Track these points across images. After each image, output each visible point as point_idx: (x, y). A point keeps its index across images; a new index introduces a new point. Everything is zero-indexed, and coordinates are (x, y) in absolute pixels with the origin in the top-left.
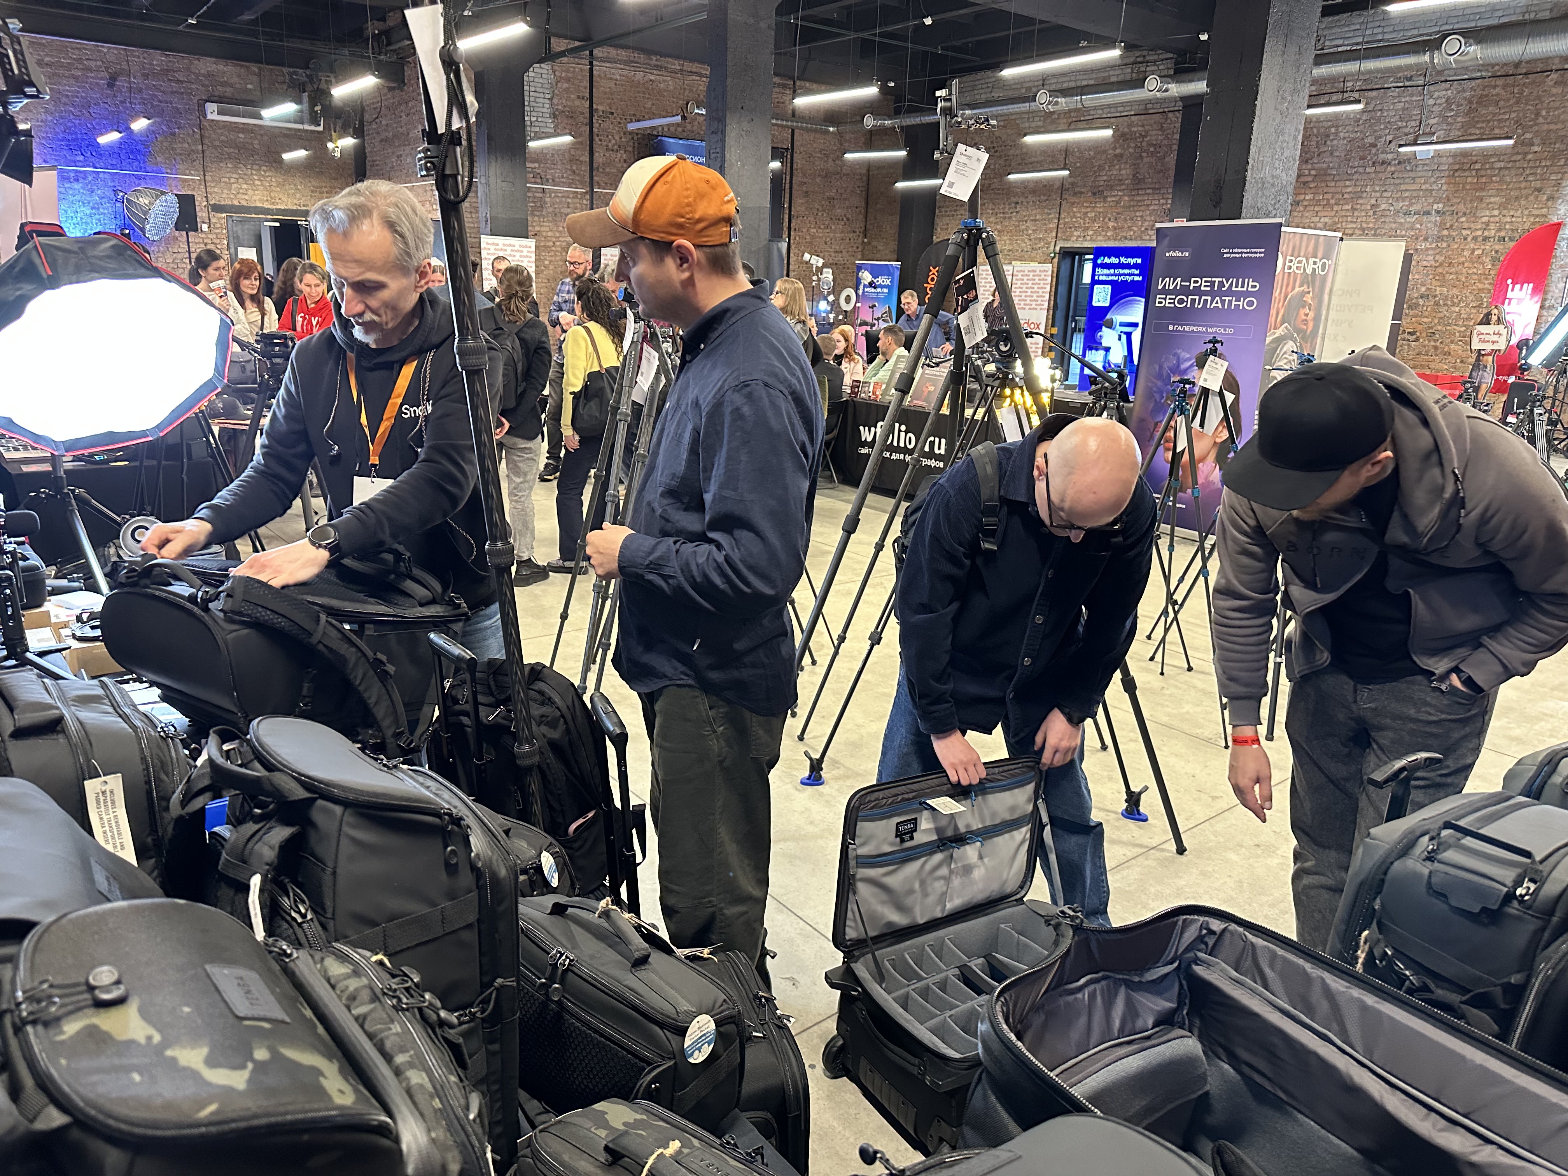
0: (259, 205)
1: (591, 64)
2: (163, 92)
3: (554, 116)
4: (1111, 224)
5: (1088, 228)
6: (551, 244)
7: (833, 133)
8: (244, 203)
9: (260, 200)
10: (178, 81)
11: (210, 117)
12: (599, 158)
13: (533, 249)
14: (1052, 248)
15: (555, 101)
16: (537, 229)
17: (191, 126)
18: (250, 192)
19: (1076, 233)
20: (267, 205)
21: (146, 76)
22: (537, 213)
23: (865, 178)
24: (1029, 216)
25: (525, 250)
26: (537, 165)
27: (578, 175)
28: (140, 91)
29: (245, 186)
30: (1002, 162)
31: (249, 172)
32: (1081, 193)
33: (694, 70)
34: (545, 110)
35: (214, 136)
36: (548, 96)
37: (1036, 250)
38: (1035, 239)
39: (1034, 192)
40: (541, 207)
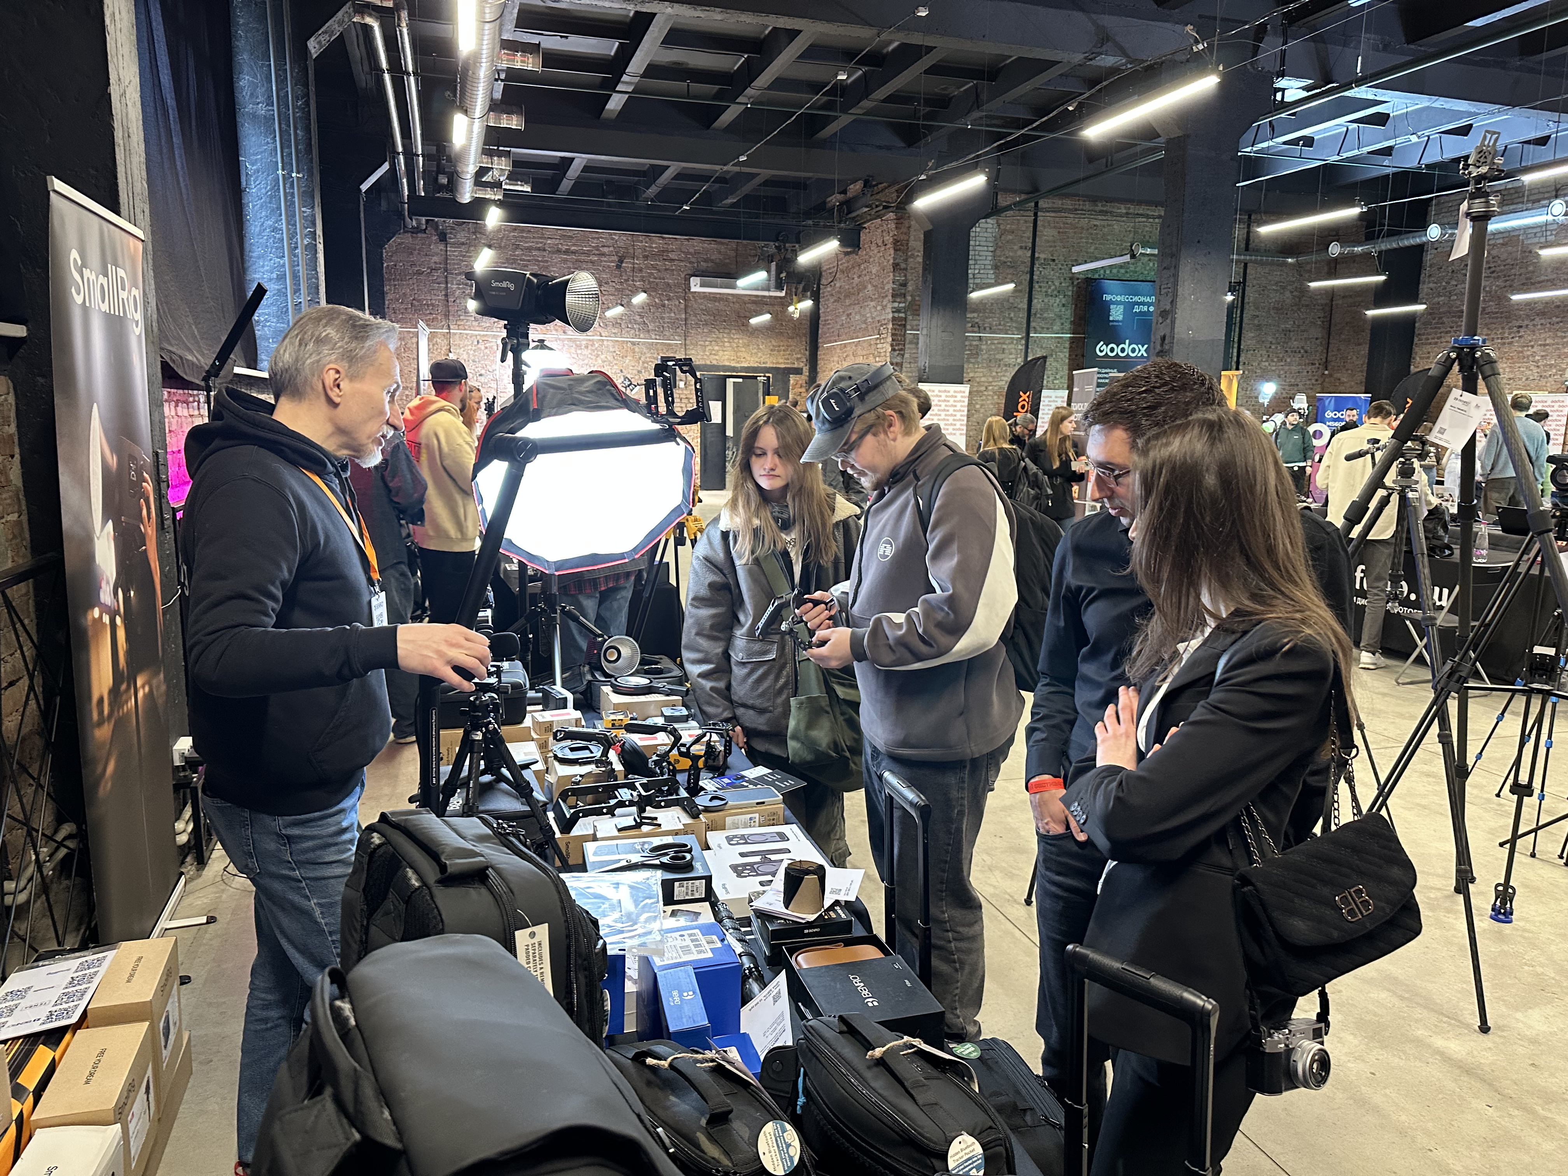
0: (727, 364)
1: (1036, 215)
2: (659, 271)
3: (996, 267)
6: (983, 388)
7: (1291, 264)
8: (715, 362)
9: (728, 360)
10: (672, 260)
11: (693, 289)
12: (1037, 304)
13: (967, 394)
15: (998, 253)
16: (971, 375)
17: (678, 298)
18: (721, 353)
20: (733, 364)
21: (646, 257)
22: (973, 360)
23: (1328, 309)
24: (1536, 340)
25: (959, 395)
26: (975, 315)
27: (1016, 322)
28: (641, 270)
29: (716, 348)
30: (1500, 283)
31: (721, 336)
33: (1141, 212)
34: (987, 262)
35: (695, 306)
36: (991, 249)
37: (1545, 377)
38: (1545, 365)
39: (1542, 314)
40: (977, 354)
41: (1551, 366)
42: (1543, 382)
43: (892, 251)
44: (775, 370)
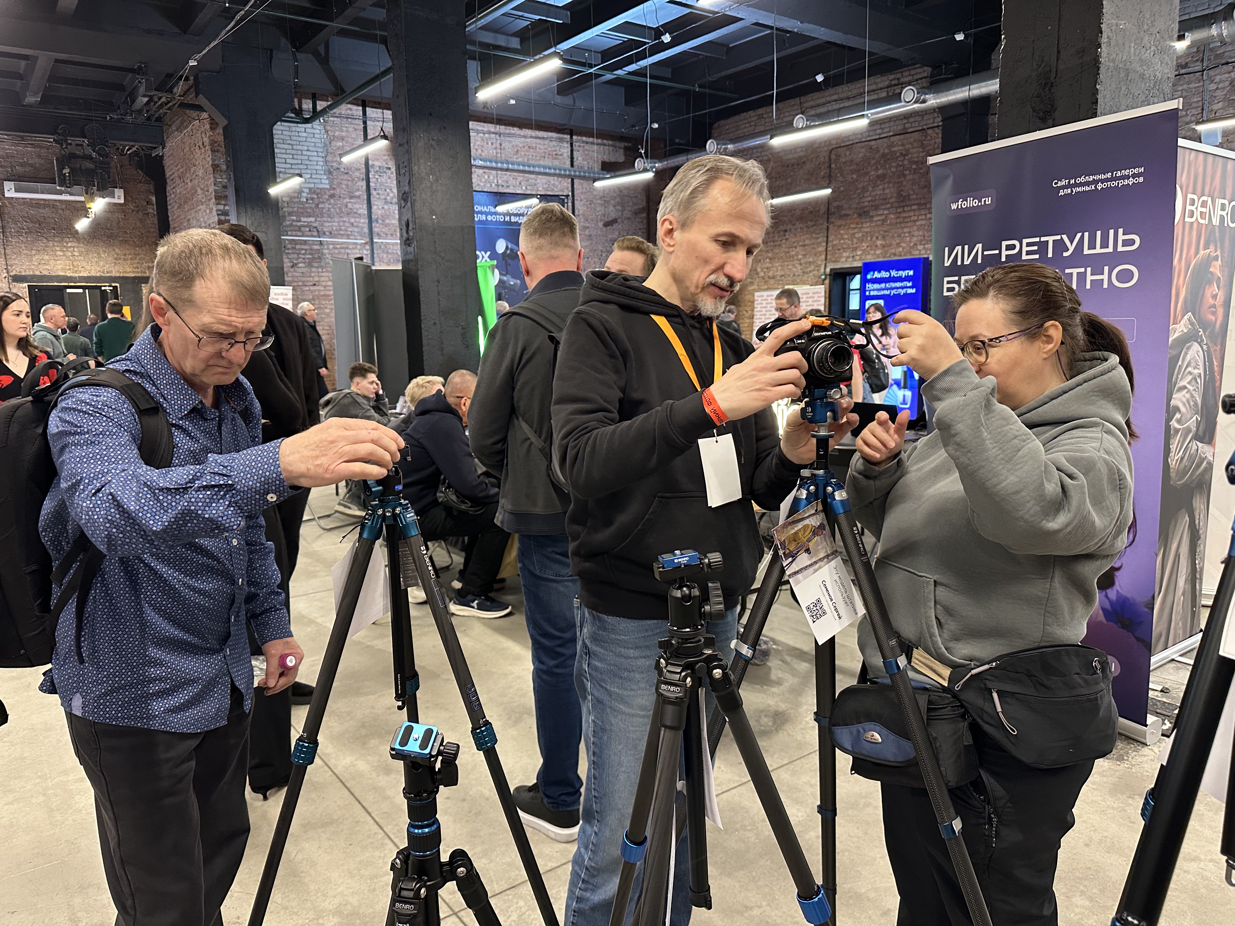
0: (60, 273)
1: (365, 123)
3: (331, 173)
4: (879, 243)
5: (855, 249)
8: (45, 273)
9: (62, 269)
11: (8, 195)
13: (290, 296)
14: (822, 270)
15: (329, 158)
16: (316, 279)
18: (52, 263)
19: (845, 254)
20: (70, 274)
22: (315, 265)
24: (798, 242)
26: (312, 219)
27: (357, 227)
29: (47, 257)
31: (51, 244)
32: (847, 215)
34: (320, 167)
35: (13, 212)
36: (321, 155)
37: (807, 273)
38: (806, 263)
39: (801, 219)
40: (320, 258)
41: (810, 263)
42: (805, 278)
43: (210, 152)
44: (123, 280)
